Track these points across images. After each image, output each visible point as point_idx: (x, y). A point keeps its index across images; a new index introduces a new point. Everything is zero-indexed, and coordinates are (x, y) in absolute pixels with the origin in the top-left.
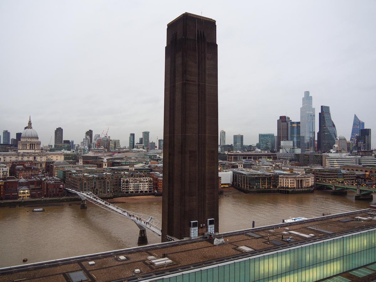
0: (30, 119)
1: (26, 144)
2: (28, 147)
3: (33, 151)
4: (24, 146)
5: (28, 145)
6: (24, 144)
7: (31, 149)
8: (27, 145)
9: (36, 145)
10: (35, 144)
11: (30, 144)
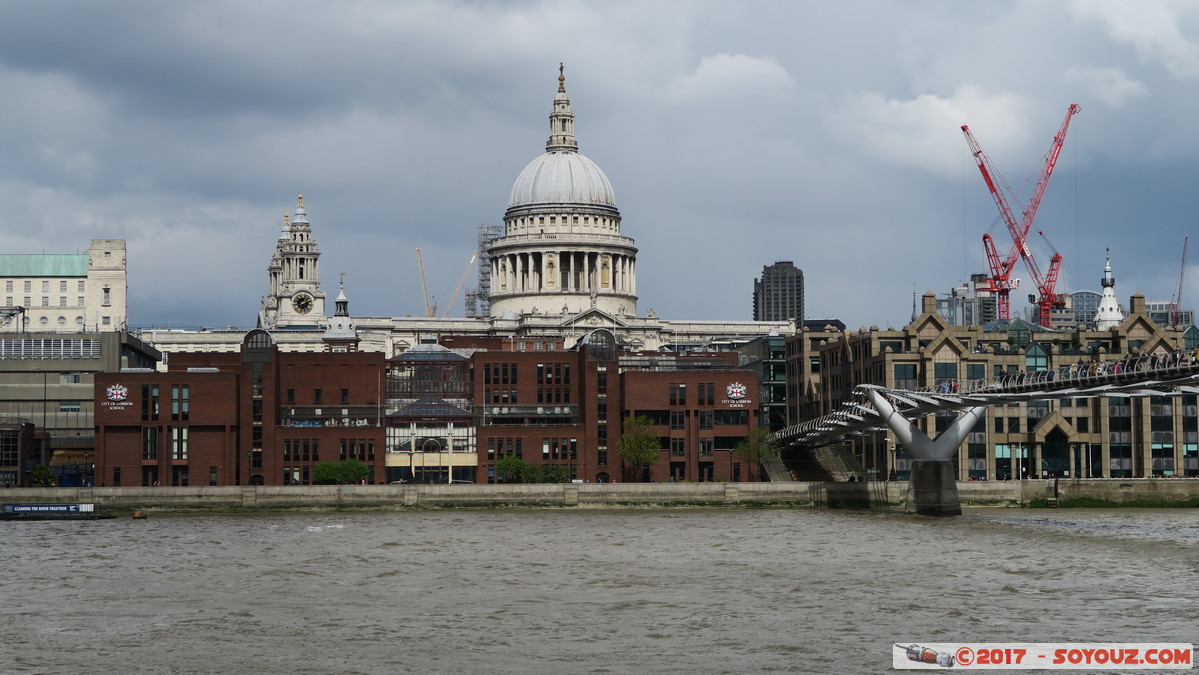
0: (562, 90)
1: (538, 257)
2: (552, 277)
3: (581, 304)
4: (525, 270)
5: (551, 264)
6: (524, 257)
7: (572, 289)
8: (545, 260)
9: (605, 265)
10: (593, 257)
11: (564, 257)
